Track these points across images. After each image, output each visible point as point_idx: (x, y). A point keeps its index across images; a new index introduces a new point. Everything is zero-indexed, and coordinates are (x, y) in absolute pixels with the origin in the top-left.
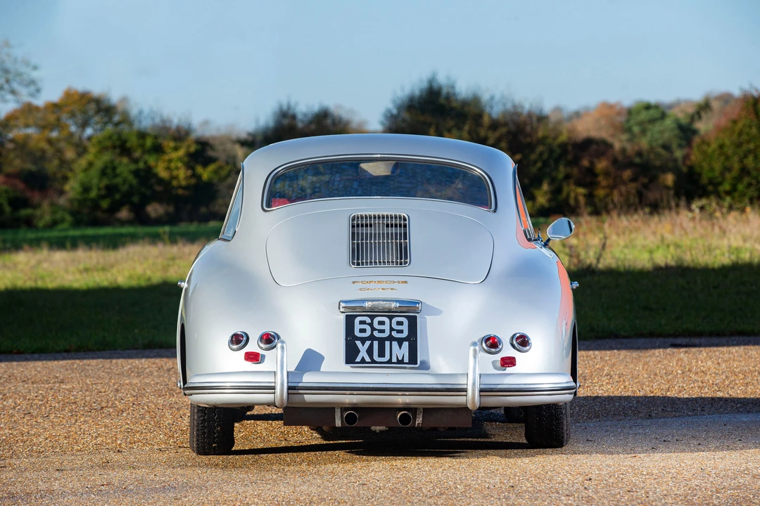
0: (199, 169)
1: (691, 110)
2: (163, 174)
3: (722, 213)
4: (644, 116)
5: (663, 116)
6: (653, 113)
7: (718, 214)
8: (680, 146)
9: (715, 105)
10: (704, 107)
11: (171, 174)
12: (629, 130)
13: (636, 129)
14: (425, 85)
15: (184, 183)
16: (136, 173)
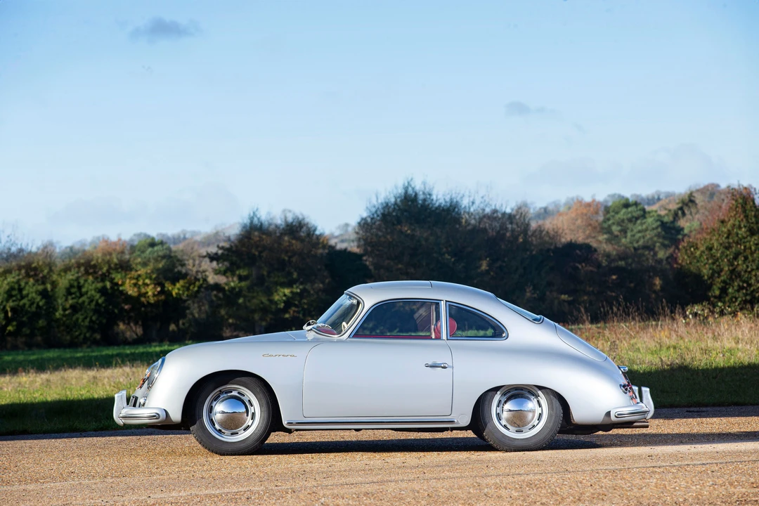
0: (168, 286)
1: (674, 207)
2: (132, 292)
3: (715, 318)
4: (623, 214)
5: (644, 214)
6: (632, 210)
7: (711, 319)
8: (665, 246)
9: (699, 199)
10: (688, 202)
11: (139, 291)
12: (609, 231)
13: (615, 229)
14: (401, 191)
15: (152, 300)
16: (103, 291)
